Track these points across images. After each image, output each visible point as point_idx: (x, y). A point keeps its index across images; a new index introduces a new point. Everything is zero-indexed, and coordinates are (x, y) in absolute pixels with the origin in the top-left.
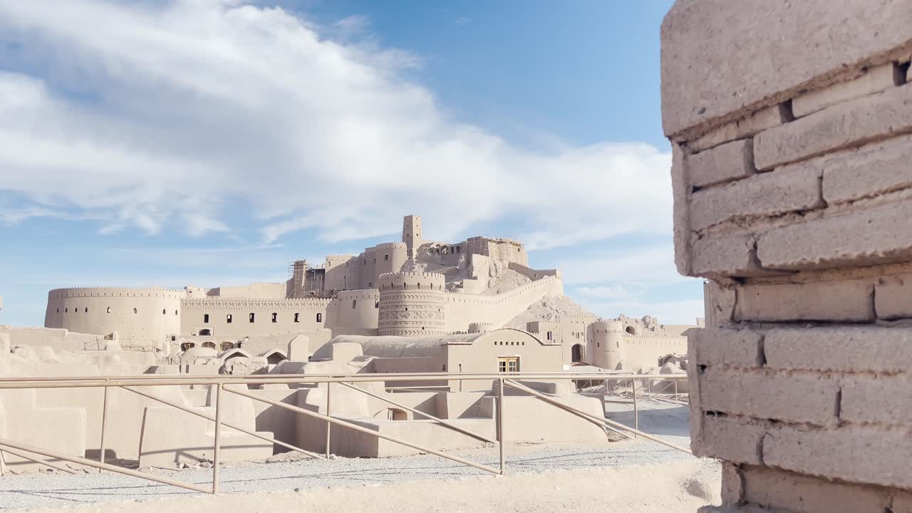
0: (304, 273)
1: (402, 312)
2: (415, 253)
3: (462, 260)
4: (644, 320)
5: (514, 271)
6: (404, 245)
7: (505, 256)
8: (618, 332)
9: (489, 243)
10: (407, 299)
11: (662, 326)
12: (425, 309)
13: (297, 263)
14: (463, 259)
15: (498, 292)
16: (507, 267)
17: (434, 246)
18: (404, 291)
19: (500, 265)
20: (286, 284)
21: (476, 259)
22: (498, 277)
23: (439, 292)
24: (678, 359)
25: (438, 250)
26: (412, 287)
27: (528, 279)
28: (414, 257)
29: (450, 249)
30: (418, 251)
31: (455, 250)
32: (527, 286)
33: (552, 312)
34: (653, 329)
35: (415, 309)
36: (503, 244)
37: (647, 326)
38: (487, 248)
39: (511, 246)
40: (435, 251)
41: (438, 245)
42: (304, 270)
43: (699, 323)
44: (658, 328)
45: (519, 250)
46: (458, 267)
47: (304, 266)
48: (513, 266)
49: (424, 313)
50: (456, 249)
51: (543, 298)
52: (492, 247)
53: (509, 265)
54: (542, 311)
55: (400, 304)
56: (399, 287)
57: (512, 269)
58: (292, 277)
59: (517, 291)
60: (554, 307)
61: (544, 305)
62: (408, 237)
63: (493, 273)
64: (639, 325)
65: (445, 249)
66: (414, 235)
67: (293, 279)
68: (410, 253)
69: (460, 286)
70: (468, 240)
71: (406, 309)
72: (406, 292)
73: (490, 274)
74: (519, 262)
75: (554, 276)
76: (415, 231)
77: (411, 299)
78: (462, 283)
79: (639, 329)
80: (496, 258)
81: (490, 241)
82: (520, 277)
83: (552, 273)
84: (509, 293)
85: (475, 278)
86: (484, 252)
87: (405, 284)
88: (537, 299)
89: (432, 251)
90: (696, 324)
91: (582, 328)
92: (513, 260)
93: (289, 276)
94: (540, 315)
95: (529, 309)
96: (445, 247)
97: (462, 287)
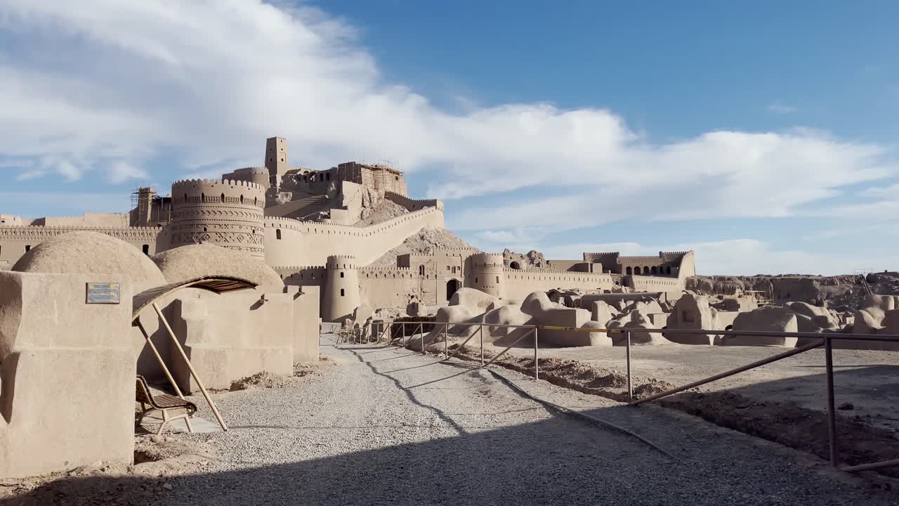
0: (150, 202)
1: (200, 233)
2: (279, 180)
3: (331, 189)
4: (529, 255)
5: (391, 202)
6: (266, 171)
7: (380, 185)
8: (498, 266)
9: (362, 169)
10: (206, 216)
11: (548, 262)
12: (232, 230)
13: (141, 190)
14: (333, 187)
15: (371, 223)
16: (383, 197)
17: (301, 173)
18: (203, 204)
19: (374, 194)
20: (128, 215)
21: (348, 187)
22: (372, 208)
23: (254, 207)
24: (562, 295)
25: (305, 177)
26: (213, 200)
27: (406, 210)
28: (278, 185)
29: (319, 176)
30: (282, 177)
31: (324, 176)
32: (402, 218)
33: (431, 245)
34: (538, 265)
35: (218, 229)
36: (379, 171)
37: (532, 261)
38: (360, 175)
39: (387, 173)
40: (302, 178)
41: (305, 172)
42: (150, 198)
43: (586, 258)
44: (543, 264)
45: (397, 179)
46: (327, 196)
47: (150, 195)
48: (390, 196)
49: (231, 235)
50: (326, 176)
51: (422, 230)
52: (366, 174)
53: (385, 195)
54: (419, 244)
55: (197, 222)
56: (196, 200)
57: (388, 199)
58: (135, 207)
59: (391, 222)
60: (432, 241)
61: (422, 238)
62: (271, 162)
63: (367, 204)
64: (523, 261)
65: (314, 177)
66: (279, 160)
67: (137, 210)
68: (273, 180)
69: (328, 217)
70: (340, 166)
71: (205, 229)
72: (206, 207)
73: (363, 203)
74: (397, 192)
75: (434, 207)
76: (279, 156)
77: (211, 217)
78: (329, 214)
79: (524, 264)
80: (370, 186)
81: (363, 166)
82: (398, 208)
83: (432, 203)
84: (383, 225)
85: (346, 208)
86: (358, 180)
87: (203, 195)
88: (414, 232)
89: (298, 178)
90: (583, 260)
91: (458, 262)
92: (390, 189)
93: (134, 205)
94: (417, 249)
95: (405, 242)
96: (313, 173)
97: (329, 218)
